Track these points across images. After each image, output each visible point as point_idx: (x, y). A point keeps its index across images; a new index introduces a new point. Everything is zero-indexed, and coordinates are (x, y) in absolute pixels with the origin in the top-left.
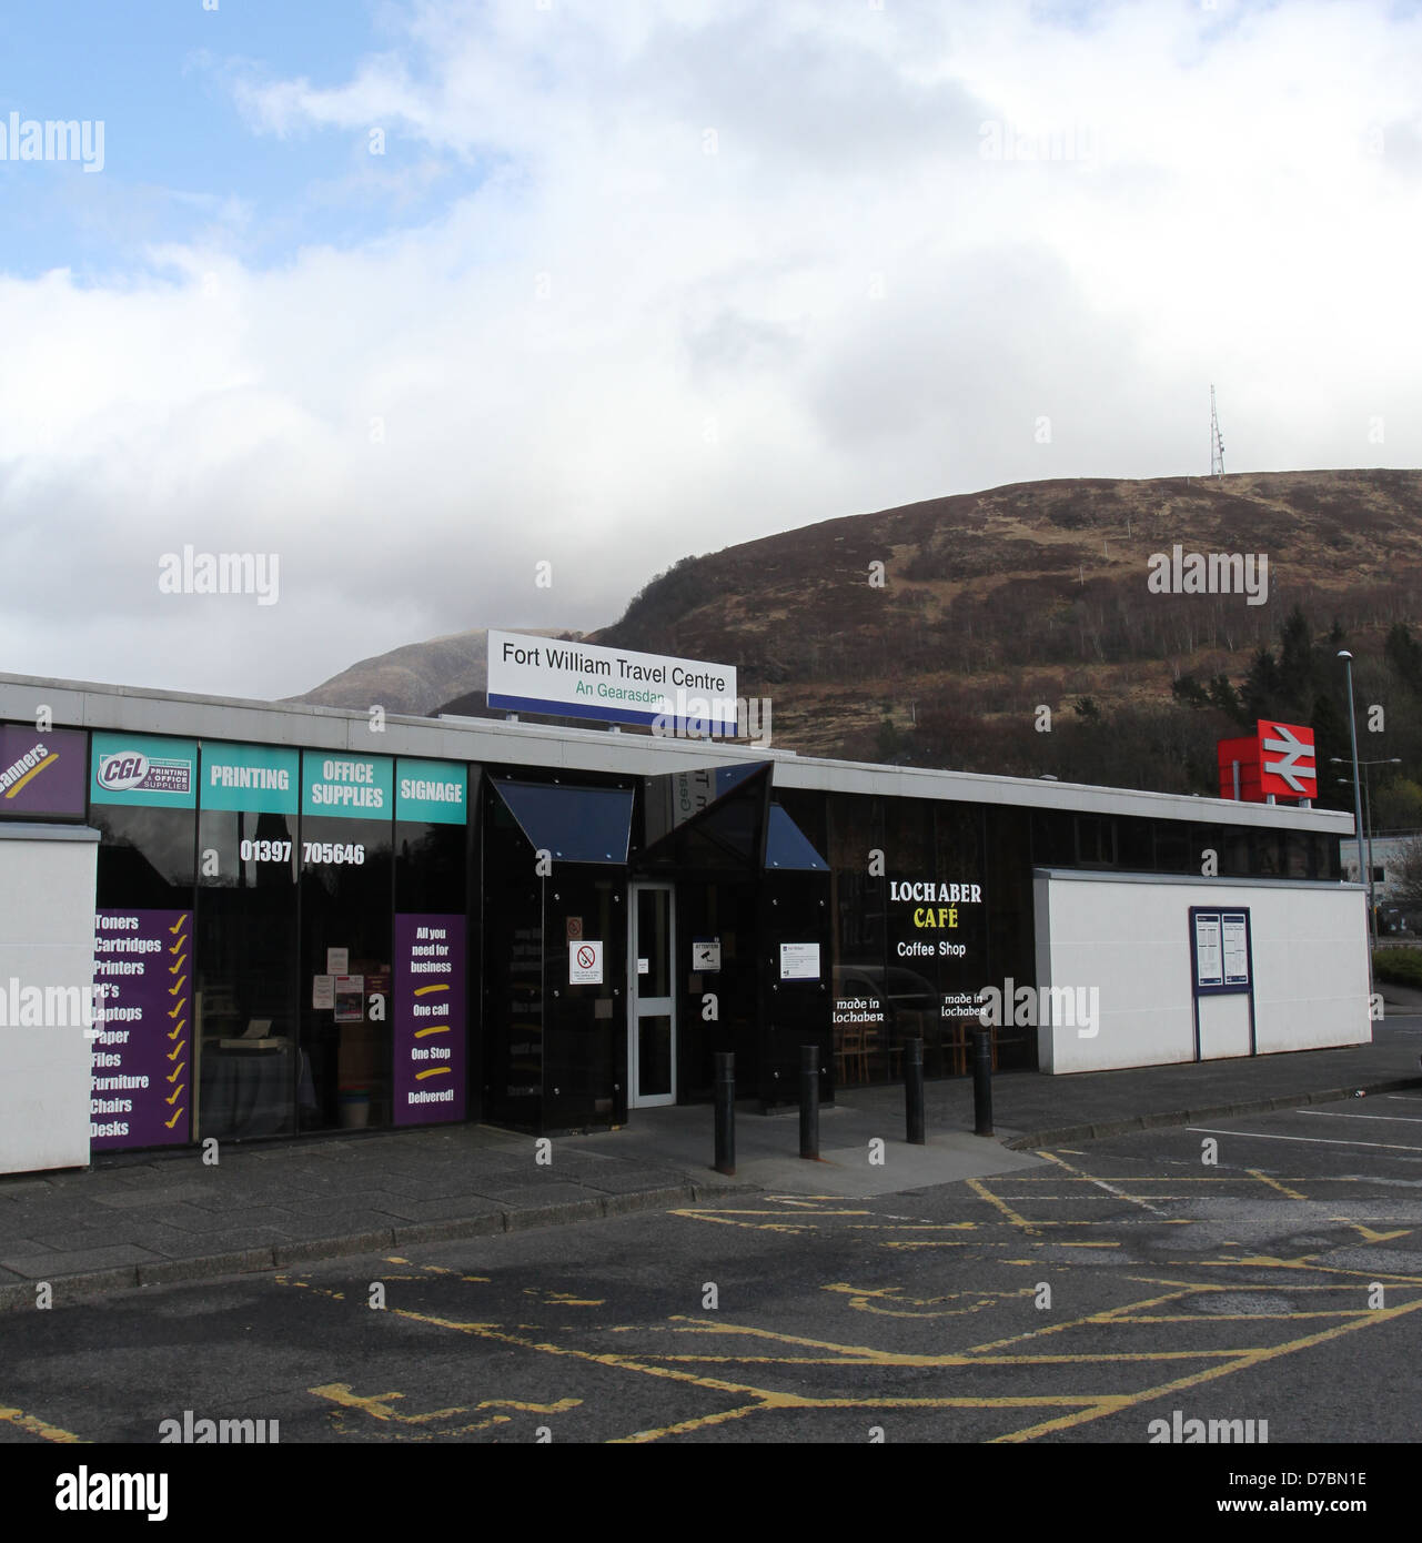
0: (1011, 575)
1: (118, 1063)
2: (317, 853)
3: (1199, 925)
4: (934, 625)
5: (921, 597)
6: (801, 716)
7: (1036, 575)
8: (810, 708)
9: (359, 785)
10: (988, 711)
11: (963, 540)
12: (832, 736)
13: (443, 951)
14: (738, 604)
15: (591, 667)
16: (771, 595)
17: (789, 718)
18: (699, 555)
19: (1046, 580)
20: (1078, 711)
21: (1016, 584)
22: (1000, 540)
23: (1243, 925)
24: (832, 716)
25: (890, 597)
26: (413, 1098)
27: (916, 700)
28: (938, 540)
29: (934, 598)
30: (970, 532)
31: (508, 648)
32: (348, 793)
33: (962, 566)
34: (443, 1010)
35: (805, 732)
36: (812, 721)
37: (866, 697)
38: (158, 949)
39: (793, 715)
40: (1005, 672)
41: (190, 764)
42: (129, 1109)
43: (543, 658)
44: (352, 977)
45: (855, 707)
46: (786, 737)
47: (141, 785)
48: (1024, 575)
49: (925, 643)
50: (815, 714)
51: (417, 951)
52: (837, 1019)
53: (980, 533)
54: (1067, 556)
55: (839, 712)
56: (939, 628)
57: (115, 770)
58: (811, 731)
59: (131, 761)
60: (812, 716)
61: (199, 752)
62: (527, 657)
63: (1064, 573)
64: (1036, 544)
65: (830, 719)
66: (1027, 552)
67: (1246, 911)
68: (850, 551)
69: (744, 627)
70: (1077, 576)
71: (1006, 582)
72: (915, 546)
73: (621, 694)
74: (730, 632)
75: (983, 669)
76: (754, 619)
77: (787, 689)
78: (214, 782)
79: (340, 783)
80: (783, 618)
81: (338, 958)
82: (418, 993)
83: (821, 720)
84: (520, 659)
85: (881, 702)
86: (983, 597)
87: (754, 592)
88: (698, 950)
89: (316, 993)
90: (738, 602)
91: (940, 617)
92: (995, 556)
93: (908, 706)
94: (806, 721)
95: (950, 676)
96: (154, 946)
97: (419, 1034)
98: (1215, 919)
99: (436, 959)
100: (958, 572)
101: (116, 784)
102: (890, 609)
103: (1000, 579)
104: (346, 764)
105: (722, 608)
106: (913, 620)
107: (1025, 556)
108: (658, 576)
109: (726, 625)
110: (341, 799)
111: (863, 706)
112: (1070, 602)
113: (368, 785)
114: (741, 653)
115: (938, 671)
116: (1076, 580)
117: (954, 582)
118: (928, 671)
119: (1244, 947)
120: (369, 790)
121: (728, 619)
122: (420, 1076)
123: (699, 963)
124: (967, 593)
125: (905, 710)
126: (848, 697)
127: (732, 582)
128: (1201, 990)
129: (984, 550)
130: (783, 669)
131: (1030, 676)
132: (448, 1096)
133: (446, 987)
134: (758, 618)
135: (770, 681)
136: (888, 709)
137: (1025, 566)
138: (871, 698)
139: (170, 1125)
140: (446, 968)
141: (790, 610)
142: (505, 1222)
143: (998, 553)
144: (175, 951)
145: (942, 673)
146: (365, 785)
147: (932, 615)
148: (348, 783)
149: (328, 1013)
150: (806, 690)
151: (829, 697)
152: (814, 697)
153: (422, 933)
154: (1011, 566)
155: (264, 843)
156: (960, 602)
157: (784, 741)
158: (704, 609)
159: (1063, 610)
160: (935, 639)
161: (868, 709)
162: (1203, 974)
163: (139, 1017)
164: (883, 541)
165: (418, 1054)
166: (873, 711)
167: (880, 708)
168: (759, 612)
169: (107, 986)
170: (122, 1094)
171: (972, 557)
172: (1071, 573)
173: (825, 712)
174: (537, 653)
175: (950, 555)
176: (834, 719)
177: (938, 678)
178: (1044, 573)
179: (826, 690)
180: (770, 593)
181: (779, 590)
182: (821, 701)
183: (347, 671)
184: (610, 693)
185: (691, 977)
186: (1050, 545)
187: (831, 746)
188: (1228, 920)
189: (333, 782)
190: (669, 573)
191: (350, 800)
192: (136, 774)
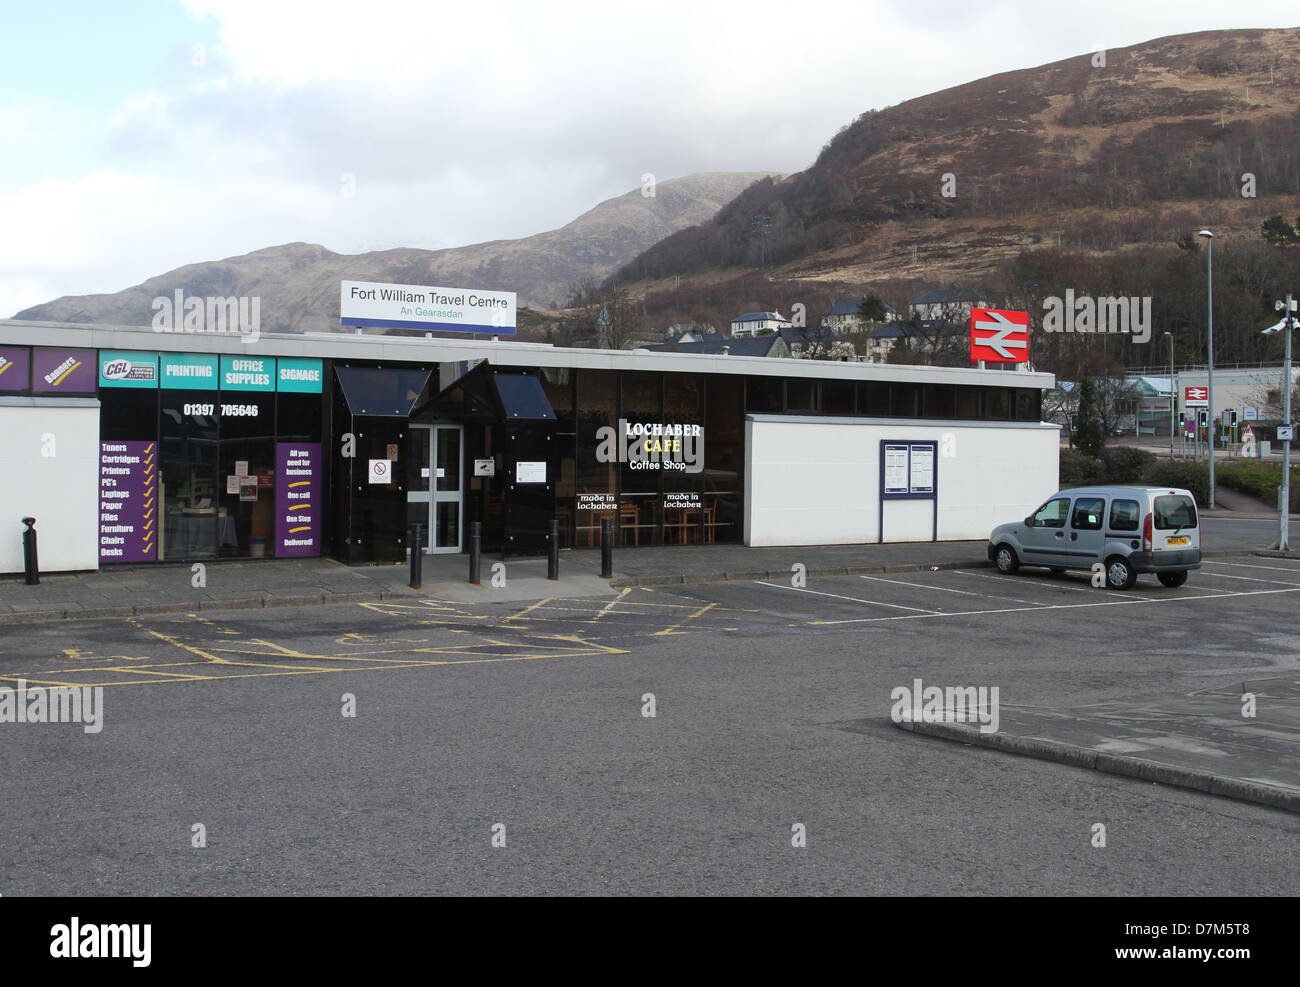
0: (1158, 120)
1: (116, 519)
2: (229, 410)
3: (888, 453)
4: (1082, 166)
5: (1072, 142)
6: (961, 246)
7: (1180, 119)
8: (970, 239)
9: (255, 373)
10: (1127, 241)
11: (1114, 89)
12: (987, 264)
13: (307, 463)
14: (911, 151)
15: (411, 298)
16: (940, 143)
17: (951, 248)
18: (879, 108)
19: (1188, 123)
20: (1181, 246)
21: (1162, 127)
22: (1148, 89)
23: (931, 453)
24: (988, 246)
25: (1046, 142)
26: (287, 543)
27: (1063, 232)
28: (1091, 90)
29: (1084, 142)
30: (1121, 82)
31: (355, 290)
32: (247, 377)
33: (1112, 112)
34: (307, 495)
35: (963, 260)
36: (970, 251)
37: (1018, 230)
38: (138, 461)
39: (954, 246)
40: (1146, 207)
41: (155, 365)
42: (123, 542)
43: (378, 295)
44: (250, 477)
45: (1008, 238)
46: (947, 264)
47: (127, 377)
48: (1168, 120)
49: (1074, 182)
50: (973, 244)
51: (290, 463)
52: (580, 507)
53: (1131, 83)
54: (1210, 102)
55: (994, 243)
56: (1088, 168)
57: (112, 369)
58: (971, 259)
59: (121, 364)
60: (971, 246)
61: (159, 358)
62: (365, 295)
63: (1205, 117)
64: (1182, 92)
65: (986, 249)
66: (1174, 98)
67: (935, 443)
68: (1011, 102)
69: (915, 170)
70: (1218, 119)
71: (1151, 126)
72: (1069, 97)
73: (432, 313)
74: (903, 175)
75: (1126, 204)
76: (924, 163)
77: (950, 224)
78: (168, 374)
79: (243, 372)
80: (949, 161)
81: (242, 466)
82: (291, 486)
83: (978, 249)
84: (363, 296)
85: (1032, 234)
86: (1129, 141)
87: (925, 140)
88: (478, 464)
89: (228, 485)
90: (911, 149)
91: (1089, 158)
92: (1143, 103)
93: (1055, 237)
94: (965, 251)
95: (1095, 211)
96: (136, 460)
97: (291, 509)
98: (905, 449)
99: (302, 468)
100: (1107, 119)
101: (113, 376)
102: (1044, 152)
103: (1147, 124)
104: (246, 362)
105: (897, 154)
106: (1064, 162)
107: (1171, 102)
108: (844, 127)
109: (899, 169)
110: (243, 381)
111: (1015, 238)
112: (1209, 144)
113: (261, 373)
114: (911, 193)
115: (1084, 207)
116: (1217, 123)
117: (1104, 127)
118: (1075, 206)
119: (931, 467)
120: (261, 375)
121: (902, 163)
122: (291, 531)
123: (478, 471)
124: (1116, 137)
125: (1052, 241)
126: (1001, 230)
127: (907, 131)
128: (885, 495)
129: (1134, 99)
130: (948, 206)
131: (1168, 211)
132: (309, 542)
133: (308, 483)
134: (928, 162)
135: (936, 217)
136: (1037, 240)
137: (1170, 111)
138: (1023, 230)
139: (146, 551)
140: (309, 472)
141: (956, 156)
142: (263, 603)
143: (1147, 101)
144: (147, 462)
145: (1087, 208)
146: (258, 372)
147: (1081, 157)
148: (248, 372)
149: (237, 496)
150: (966, 223)
151: (986, 230)
152: (973, 230)
153: (293, 453)
154: (1157, 111)
155: (198, 405)
156: (1107, 146)
157: (946, 267)
158: (882, 155)
159: (1203, 151)
160: (1083, 178)
161: (1021, 240)
162: (889, 484)
163: (128, 496)
164: (1041, 91)
165: (289, 519)
166: (1024, 241)
167: (1030, 240)
168: (928, 157)
169: (110, 480)
170: (119, 535)
171: (1121, 105)
172: (1214, 116)
173: (982, 243)
174: (374, 292)
175: (1102, 103)
176: (989, 248)
177: (1084, 213)
178: (1189, 118)
179: (984, 224)
180: (939, 140)
181: (947, 138)
182: (979, 233)
183: (593, 210)
184: (424, 313)
185: (473, 480)
186: (1194, 93)
187: (984, 271)
188: (915, 449)
189: (239, 372)
190: (853, 124)
191: (249, 381)
192: (124, 371)
